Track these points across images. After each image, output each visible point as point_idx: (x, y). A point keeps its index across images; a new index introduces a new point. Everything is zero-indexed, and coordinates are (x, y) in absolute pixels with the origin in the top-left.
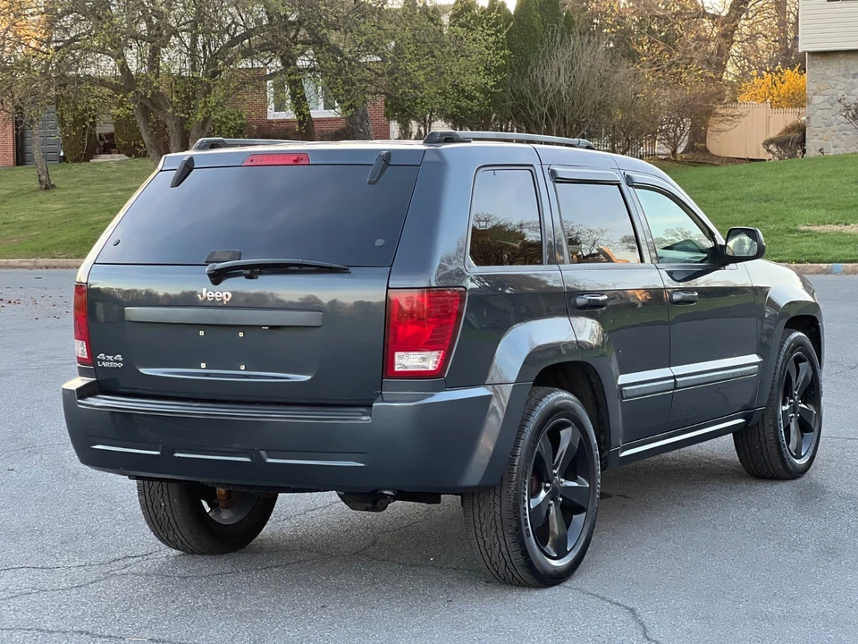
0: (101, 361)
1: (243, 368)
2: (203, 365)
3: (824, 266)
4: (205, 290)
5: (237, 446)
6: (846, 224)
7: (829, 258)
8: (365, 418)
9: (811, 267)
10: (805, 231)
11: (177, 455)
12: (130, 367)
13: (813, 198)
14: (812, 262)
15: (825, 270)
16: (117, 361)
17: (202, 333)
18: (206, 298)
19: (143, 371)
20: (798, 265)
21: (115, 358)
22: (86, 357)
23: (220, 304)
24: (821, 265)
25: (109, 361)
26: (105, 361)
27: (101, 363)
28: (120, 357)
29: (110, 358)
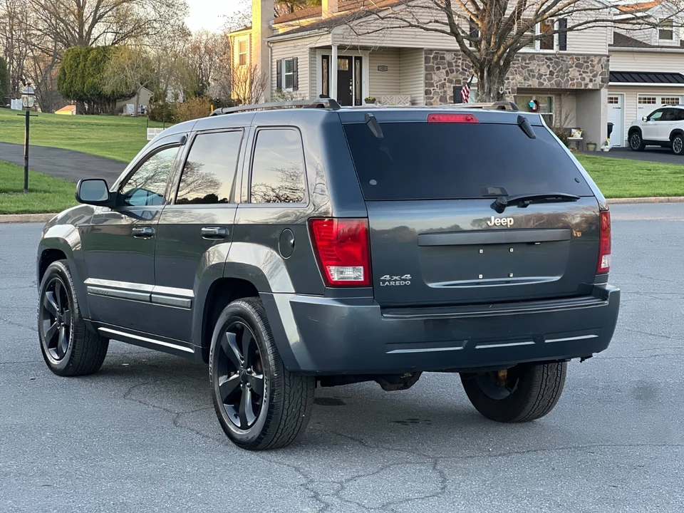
0: (384, 281)
1: (511, 275)
2: (481, 276)
4: (492, 218)
8: (606, 302)
11: (478, 347)
12: (418, 283)
16: (405, 280)
17: (481, 251)
18: (495, 223)
19: (432, 285)
21: (403, 277)
22: (363, 280)
23: (505, 228)
25: (395, 280)
26: (389, 281)
27: (384, 283)
28: (409, 276)
29: (397, 278)
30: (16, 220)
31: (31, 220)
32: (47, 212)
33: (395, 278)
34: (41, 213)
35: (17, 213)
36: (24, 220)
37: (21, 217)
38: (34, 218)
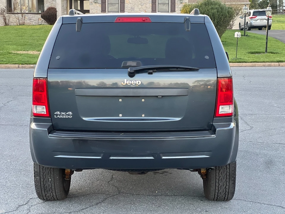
0: (57, 115)
1: (143, 115)
3: (32, 65)
4: (125, 80)
5: (148, 152)
6: (27, 51)
7: (33, 63)
8: (213, 136)
9: (27, 66)
10: (15, 53)
11: (111, 158)
13: (8, 42)
14: (27, 64)
15: (32, 67)
16: (69, 115)
17: (120, 100)
18: (127, 84)
19: (84, 119)
20: (22, 65)
21: (67, 113)
22: (46, 113)
23: (134, 86)
24: (31, 65)
25: (63, 115)
26: (60, 115)
27: (56, 116)
28: (70, 113)
29: (64, 113)
30: (250, 65)
31: (256, 65)
32: (265, 62)
33: (63, 113)
34: (262, 62)
35: (251, 62)
36: (253, 65)
37: (252, 64)
38: (258, 64)
